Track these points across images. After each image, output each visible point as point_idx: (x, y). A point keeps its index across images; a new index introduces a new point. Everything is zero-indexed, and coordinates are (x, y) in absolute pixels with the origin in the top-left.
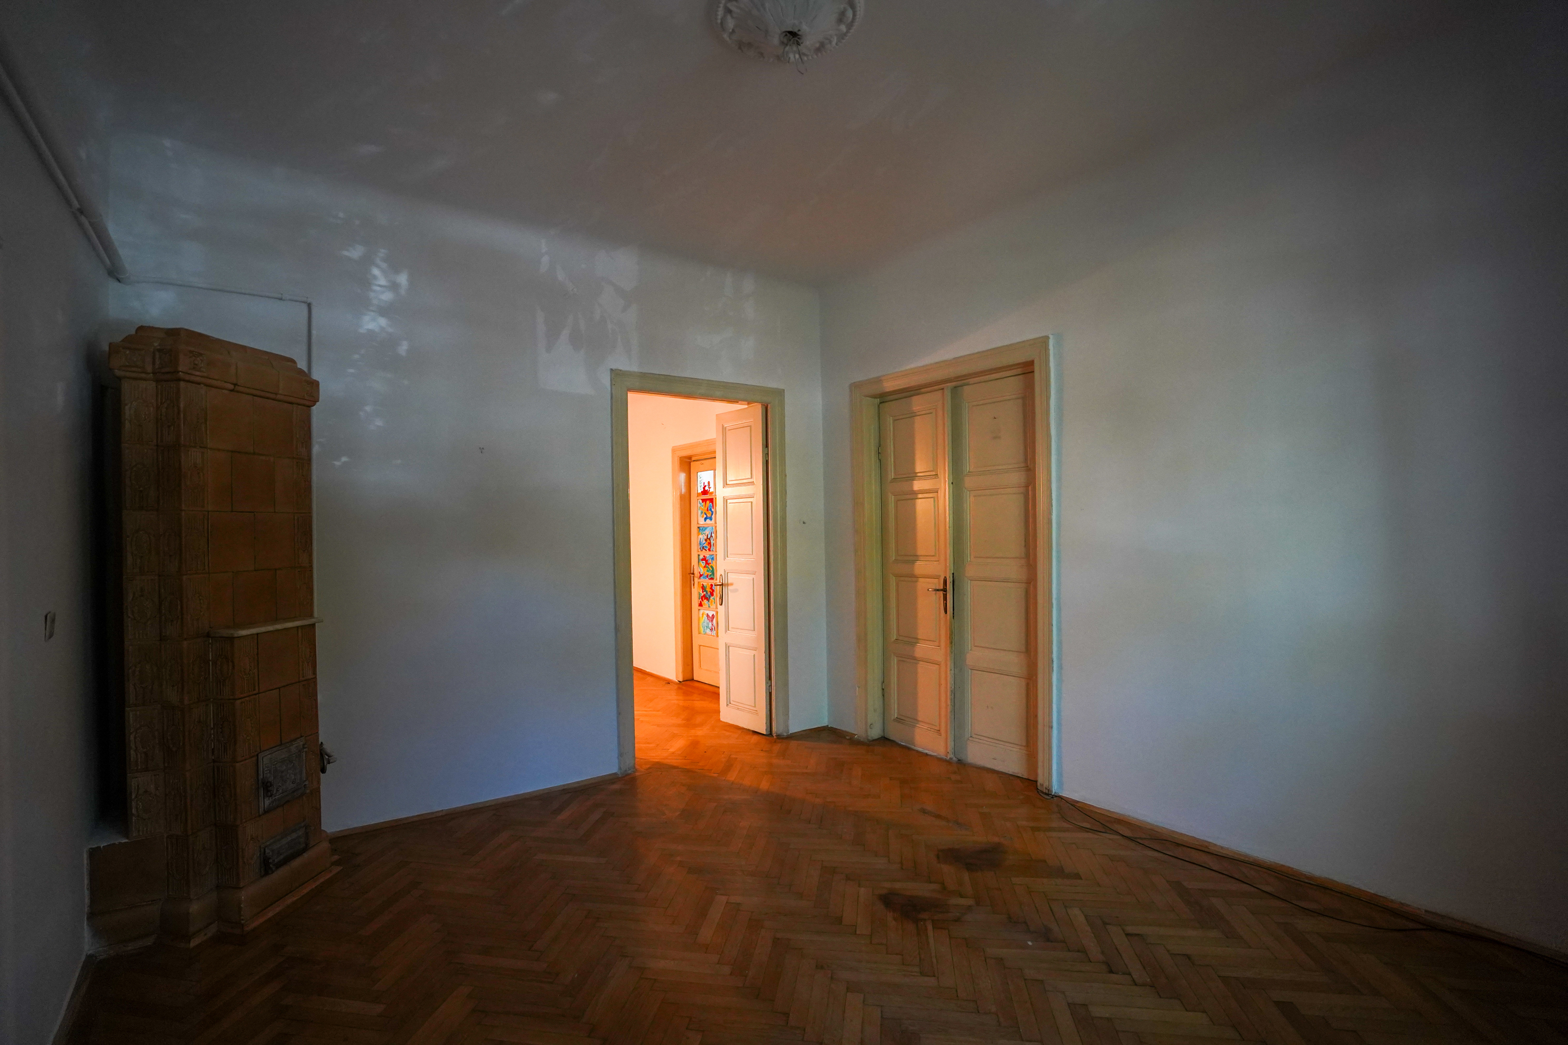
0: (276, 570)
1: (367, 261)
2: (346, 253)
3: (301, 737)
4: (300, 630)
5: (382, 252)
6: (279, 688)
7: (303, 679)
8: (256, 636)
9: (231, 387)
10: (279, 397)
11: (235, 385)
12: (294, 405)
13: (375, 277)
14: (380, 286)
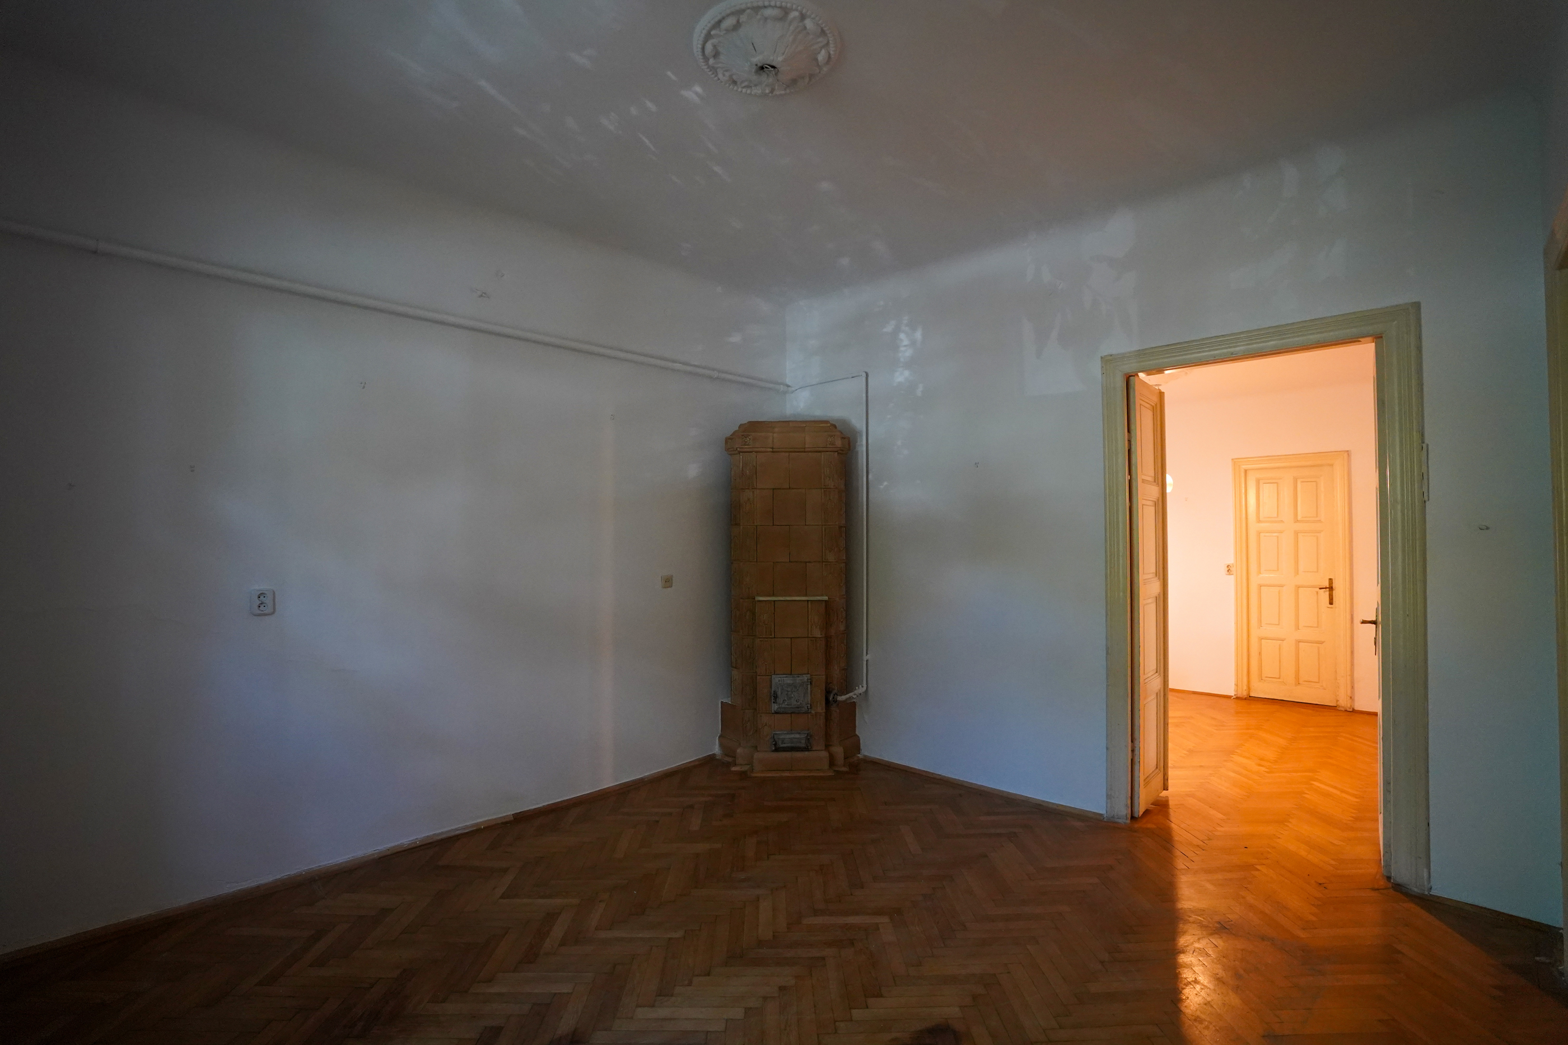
0: (806, 562)
1: (897, 330)
2: (885, 330)
3: (808, 674)
4: (809, 603)
5: (906, 319)
6: (791, 638)
7: (811, 636)
8: (773, 603)
9: (771, 450)
10: (806, 450)
11: (773, 448)
12: (822, 453)
13: (901, 340)
14: (905, 346)
